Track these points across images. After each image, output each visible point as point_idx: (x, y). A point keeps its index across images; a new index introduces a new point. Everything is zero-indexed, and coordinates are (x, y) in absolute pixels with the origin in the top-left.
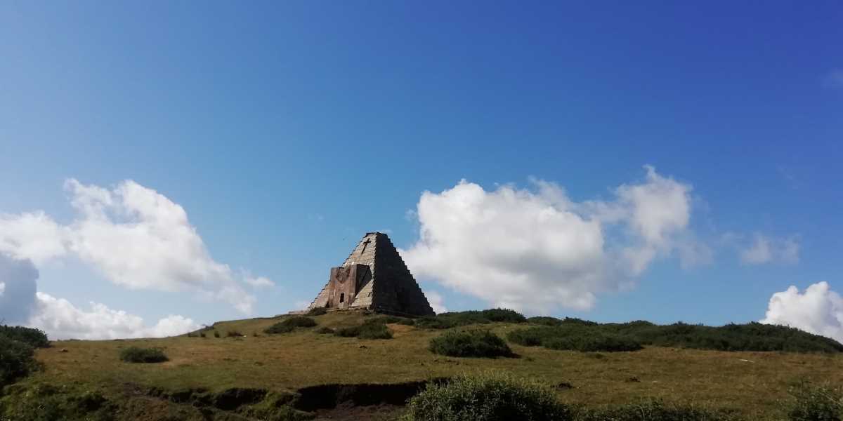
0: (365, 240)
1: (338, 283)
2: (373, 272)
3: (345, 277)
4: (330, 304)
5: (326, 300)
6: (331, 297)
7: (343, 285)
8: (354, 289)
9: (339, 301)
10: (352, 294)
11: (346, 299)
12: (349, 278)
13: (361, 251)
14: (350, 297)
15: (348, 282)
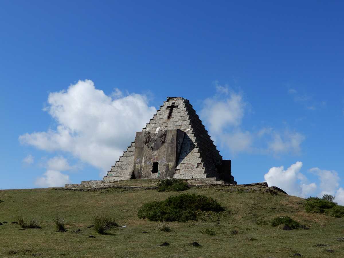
0: (169, 104)
1: (147, 150)
2: (194, 140)
3: (159, 143)
4: (136, 174)
5: (130, 169)
6: (138, 166)
7: (156, 153)
8: (174, 158)
9: (151, 172)
10: (171, 164)
11: (161, 169)
12: (165, 145)
13: (166, 116)
14: (167, 167)
15: (163, 149)
